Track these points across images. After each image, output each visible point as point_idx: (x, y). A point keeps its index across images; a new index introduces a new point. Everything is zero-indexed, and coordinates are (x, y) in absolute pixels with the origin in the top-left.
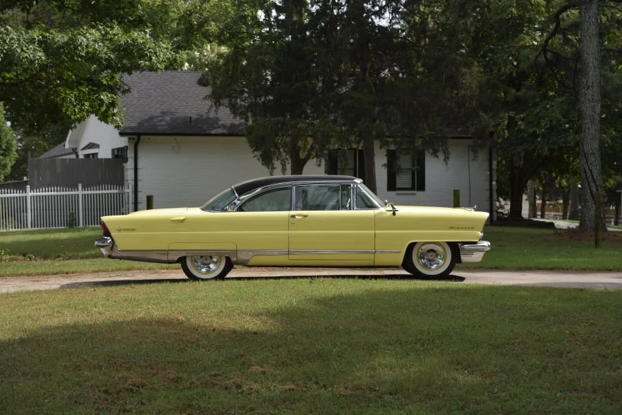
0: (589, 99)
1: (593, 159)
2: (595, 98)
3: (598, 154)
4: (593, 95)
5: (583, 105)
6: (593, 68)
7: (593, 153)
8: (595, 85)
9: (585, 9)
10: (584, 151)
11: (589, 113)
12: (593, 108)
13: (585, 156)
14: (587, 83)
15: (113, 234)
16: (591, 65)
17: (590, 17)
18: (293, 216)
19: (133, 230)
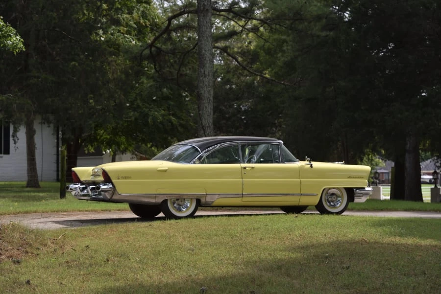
0: (206, 85)
1: (209, 131)
2: (210, 84)
3: (212, 126)
4: (209, 82)
5: (201, 89)
6: (209, 62)
7: (209, 126)
8: (210, 74)
9: (204, 16)
10: (202, 125)
11: (206, 95)
12: (209, 92)
13: (203, 129)
14: (204, 71)
15: (113, 181)
16: (207, 59)
17: (206, 22)
18: (245, 168)
19: (129, 178)
